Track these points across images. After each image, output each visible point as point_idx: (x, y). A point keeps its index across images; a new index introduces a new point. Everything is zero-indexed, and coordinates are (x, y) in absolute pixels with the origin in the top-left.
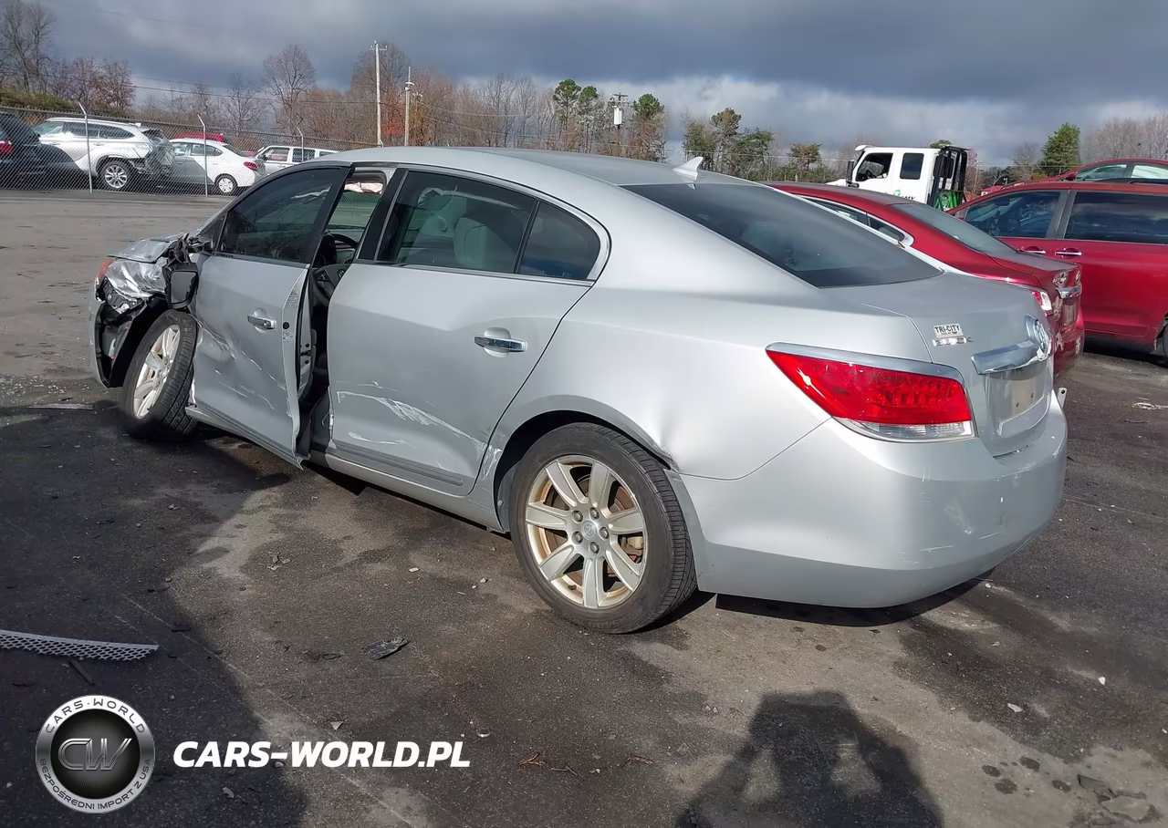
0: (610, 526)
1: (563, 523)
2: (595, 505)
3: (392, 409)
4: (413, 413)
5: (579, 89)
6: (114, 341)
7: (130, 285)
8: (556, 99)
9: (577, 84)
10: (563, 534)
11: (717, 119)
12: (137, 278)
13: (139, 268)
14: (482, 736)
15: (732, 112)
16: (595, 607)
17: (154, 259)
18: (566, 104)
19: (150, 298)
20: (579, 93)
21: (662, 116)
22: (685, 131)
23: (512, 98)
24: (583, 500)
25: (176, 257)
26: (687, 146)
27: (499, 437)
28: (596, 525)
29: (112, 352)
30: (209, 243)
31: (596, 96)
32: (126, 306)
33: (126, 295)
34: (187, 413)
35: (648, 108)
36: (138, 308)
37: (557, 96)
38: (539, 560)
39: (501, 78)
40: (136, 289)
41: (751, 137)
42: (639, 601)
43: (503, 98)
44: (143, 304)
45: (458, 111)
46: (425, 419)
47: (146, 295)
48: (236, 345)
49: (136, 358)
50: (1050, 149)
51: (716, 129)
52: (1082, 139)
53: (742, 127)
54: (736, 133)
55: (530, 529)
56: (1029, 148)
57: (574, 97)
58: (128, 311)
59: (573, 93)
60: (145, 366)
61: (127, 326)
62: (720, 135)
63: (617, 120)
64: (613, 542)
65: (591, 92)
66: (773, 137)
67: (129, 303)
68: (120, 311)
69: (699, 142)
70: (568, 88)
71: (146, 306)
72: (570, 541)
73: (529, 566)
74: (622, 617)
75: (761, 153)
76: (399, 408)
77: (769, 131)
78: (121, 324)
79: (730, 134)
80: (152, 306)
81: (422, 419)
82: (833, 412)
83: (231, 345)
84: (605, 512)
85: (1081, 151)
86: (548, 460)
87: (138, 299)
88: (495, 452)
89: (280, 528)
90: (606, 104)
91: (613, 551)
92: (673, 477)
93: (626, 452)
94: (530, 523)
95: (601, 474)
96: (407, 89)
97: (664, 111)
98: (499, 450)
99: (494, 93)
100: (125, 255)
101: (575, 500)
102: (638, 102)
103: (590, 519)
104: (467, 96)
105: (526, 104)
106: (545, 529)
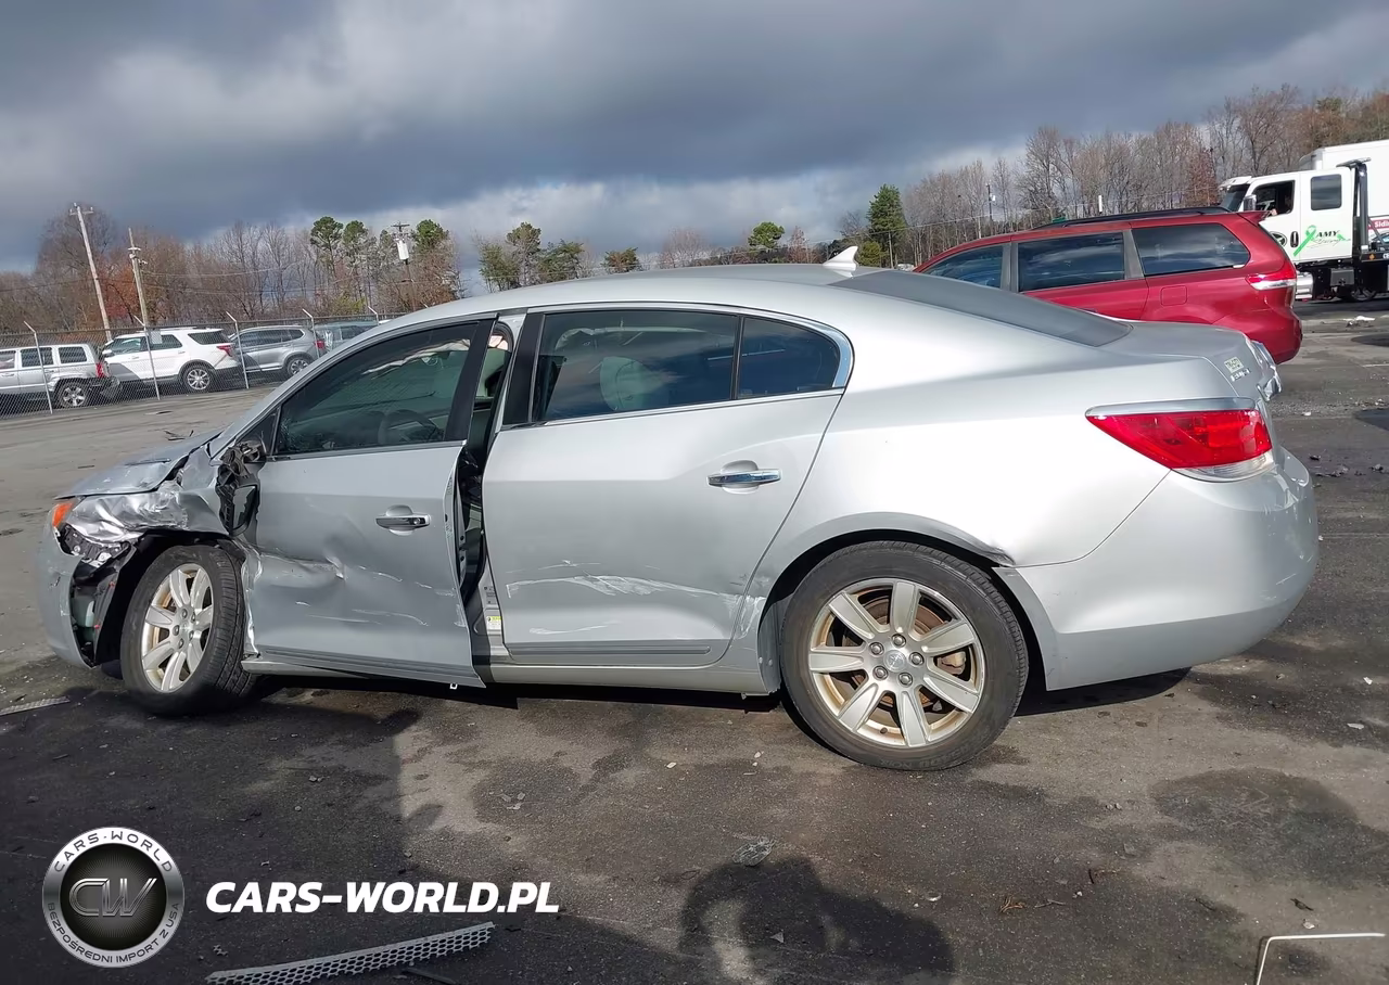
0: (925, 649)
1: (859, 661)
2: (900, 630)
3: (594, 586)
4: (625, 584)
5: (341, 226)
6: (91, 605)
7: (107, 527)
8: (313, 242)
9: (337, 220)
10: (862, 673)
11: (514, 237)
12: (125, 515)
13: (126, 502)
14: (934, 899)
15: (529, 226)
16: (924, 744)
17: (154, 486)
18: (327, 246)
19: (139, 538)
20: (342, 231)
21: (449, 242)
22: (481, 257)
23: (259, 247)
24: (882, 629)
25: (232, 470)
26: (486, 273)
27: (759, 583)
28: (904, 652)
29: (89, 618)
30: (260, 448)
31: (363, 231)
32: (105, 556)
33: (103, 542)
34: (245, 668)
35: (429, 237)
36: (124, 554)
37: (316, 238)
38: (836, 712)
39: (239, 228)
40: (118, 531)
41: (557, 252)
42: (985, 720)
43: (248, 251)
44: (129, 549)
45: (193, 275)
46: (643, 587)
47: (136, 535)
48: (343, 560)
49: (131, 618)
50: (875, 215)
51: (515, 249)
52: (902, 198)
53: (544, 241)
54: (539, 250)
55: (816, 678)
56: (855, 217)
57: (336, 237)
58: (110, 561)
59: (334, 232)
60: (147, 627)
61: (111, 581)
62: (521, 256)
63: (403, 253)
64: (931, 666)
65: (356, 228)
66: (582, 247)
67: (107, 550)
68: (96, 564)
69: (498, 266)
70: (326, 227)
71: (134, 550)
72: (872, 679)
73: (823, 720)
74: (963, 745)
75: (573, 268)
76: (603, 583)
77: (575, 242)
78: (99, 581)
79: (534, 251)
80: (142, 547)
81: (639, 588)
82: (1171, 465)
83: (336, 562)
84: (915, 636)
85: (905, 213)
86: (829, 595)
87: (121, 543)
88: (756, 602)
89: (472, 766)
90: (378, 238)
91: (933, 676)
92: (1007, 573)
93: (935, 561)
94: (816, 672)
95: (905, 592)
96: (131, 256)
97: (450, 235)
98: (761, 598)
99: (235, 247)
100: (98, 491)
101: (871, 630)
102: (416, 231)
103: (894, 648)
104: (199, 255)
105: (278, 254)
106: (832, 674)
